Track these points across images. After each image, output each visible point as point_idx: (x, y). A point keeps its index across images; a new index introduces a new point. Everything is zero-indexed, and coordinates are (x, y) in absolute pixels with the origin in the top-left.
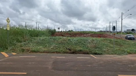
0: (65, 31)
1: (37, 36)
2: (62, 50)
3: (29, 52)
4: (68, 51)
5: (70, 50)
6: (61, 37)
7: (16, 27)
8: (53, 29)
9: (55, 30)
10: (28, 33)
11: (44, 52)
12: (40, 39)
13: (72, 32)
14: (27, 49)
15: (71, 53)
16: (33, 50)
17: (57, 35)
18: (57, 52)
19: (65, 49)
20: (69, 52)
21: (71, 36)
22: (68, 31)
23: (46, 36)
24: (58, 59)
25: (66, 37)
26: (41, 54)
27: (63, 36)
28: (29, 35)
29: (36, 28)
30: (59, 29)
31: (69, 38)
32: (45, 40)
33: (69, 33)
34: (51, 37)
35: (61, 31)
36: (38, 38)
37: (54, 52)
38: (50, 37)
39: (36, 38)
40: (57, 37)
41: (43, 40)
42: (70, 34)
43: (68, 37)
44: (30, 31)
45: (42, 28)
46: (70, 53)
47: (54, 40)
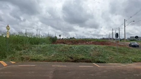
0: (66, 38)
1: (37, 43)
2: (63, 59)
3: (29, 60)
4: (69, 59)
5: (71, 58)
6: (63, 44)
7: (16, 34)
8: (54, 36)
9: (56, 37)
10: (29, 41)
11: (44, 60)
12: (40, 47)
13: (74, 39)
14: (27, 58)
15: (73, 62)
16: (33, 58)
17: (58, 42)
18: (58, 61)
19: (67, 57)
20: (71, 60)
21: (73, 43)
22: (69, 38)
23: (47, 43)
24: (59, 68)
25: (67, 44)
26: (41, 62)
27: (64, 43)
28: (29, 42)
29: (37, 35)
30: (60, 36)
31: (71, 46)
32: (45, 48)
33: (70, 40)
34: (52, 45)
35: (63, 39)
36: (39, 45)
37: (54, 61)
38: (50, 45)
39: (36, 45)
40: (58, 45)
41: (43, 48)
42: (72, 42)
43: (69, 44)
44: (30, 38)
45: (42, 36)
46: (71, 62)
47: (55, 47)
